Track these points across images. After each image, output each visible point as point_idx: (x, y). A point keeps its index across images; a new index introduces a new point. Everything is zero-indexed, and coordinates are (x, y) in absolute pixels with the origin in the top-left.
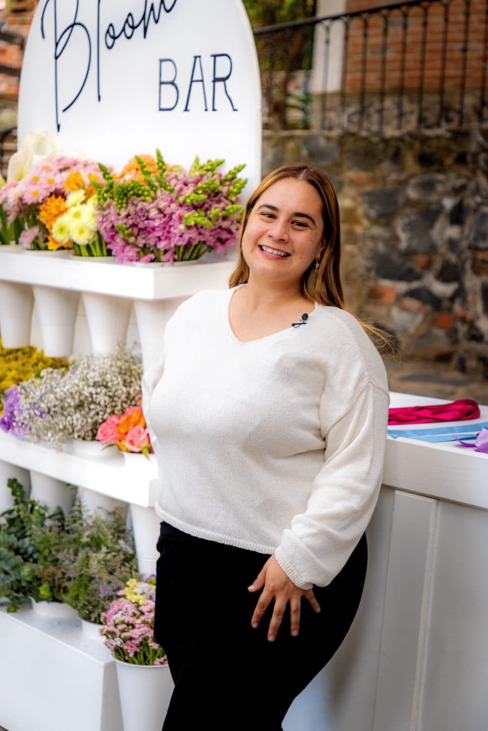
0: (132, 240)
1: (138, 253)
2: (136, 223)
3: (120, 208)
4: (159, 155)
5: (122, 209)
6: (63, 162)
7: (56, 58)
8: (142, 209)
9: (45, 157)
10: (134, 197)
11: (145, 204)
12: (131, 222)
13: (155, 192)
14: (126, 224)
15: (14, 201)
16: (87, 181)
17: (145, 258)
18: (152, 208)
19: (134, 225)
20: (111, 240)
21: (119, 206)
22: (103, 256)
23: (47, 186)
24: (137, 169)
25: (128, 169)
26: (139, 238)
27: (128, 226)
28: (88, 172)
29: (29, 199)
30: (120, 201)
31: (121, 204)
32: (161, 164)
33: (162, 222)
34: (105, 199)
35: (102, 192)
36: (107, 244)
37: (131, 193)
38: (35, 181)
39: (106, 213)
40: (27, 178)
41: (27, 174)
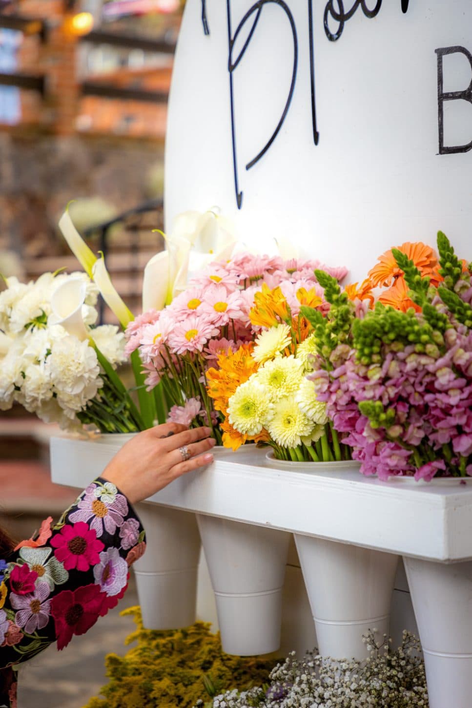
0: (395, 431)
1: (409, 457)
2: (404, 395)
3: (368, 366)
4: (444, 243)
5: (372, 367)
6: (249, 267)
7: (231, 68)
8: (416, 370)
9: (212, 258)
10: (399, 346)
11: (423, 360)
12: (392, 392)
13: (443, 331)
14: (381, 399)
15: (153, 351)
16: (295, 304)
17: (427, 469)
18: (440, 368)
19: (400, 399)
20: (348, 429)
21: (365, 360)
22: (335, 459)
23: (213, 316)
24: (397, 276)
25: (379, 276)
26: (411, 429)
27: (386, 401)
28: (298, 285)
29: (180, 345)
30: (366, 351)
31: (370, 355)
32: (448, 265)
33: (465, 395)
34: (333, 345)
35: (327, 331)
36: (340, 435)
37: (392, 336)
38: (191, 310)
39: (335, 374)
40: (178, 303)
41: (178, 292)
